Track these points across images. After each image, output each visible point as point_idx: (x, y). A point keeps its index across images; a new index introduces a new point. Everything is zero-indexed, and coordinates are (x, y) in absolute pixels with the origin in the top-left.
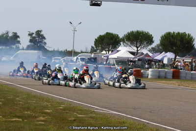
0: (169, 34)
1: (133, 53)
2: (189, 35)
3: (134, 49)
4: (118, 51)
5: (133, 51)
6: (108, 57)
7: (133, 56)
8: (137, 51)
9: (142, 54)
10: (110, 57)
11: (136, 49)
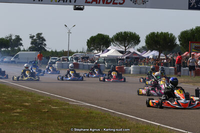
0: (153, 34)
1: (121, 52)
2: (171, 35)
3: (122, 48)
4: (108, 51)
5: (122, 50)
6: (99, 56)
7: (121, 55)
8: (126, 49)
9: (130, 52)
10: (101, 56)
11: (124, 48)
